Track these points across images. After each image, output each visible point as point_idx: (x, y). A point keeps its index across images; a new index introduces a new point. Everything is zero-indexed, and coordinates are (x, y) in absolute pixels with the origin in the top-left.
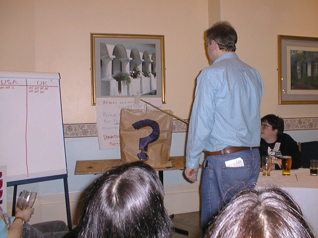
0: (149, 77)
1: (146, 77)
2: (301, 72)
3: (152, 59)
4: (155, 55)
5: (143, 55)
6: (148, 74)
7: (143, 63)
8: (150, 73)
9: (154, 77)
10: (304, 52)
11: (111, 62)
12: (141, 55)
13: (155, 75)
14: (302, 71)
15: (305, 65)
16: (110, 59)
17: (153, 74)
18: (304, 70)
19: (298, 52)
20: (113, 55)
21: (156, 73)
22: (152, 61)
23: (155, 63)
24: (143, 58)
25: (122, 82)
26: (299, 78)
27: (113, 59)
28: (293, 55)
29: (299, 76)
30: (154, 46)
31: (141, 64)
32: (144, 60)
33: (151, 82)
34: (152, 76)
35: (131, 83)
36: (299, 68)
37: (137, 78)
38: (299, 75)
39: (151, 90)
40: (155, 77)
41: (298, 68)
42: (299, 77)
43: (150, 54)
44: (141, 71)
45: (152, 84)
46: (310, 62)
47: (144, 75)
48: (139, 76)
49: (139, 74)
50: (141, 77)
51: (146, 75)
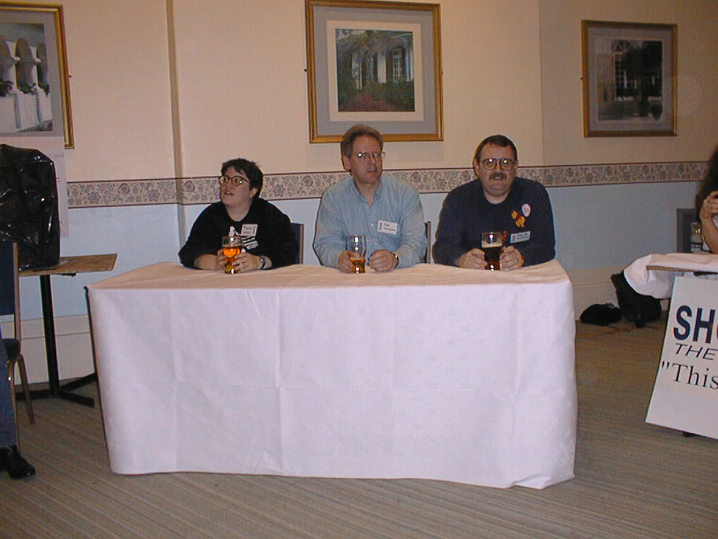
0: (33, 94)
1: (27, 95)
2: (363, 75)
3: (38, 57)
4: (44, 46)
5: (17, 47)
6: (32, 87)
7: (18, 65)
8: (34, 85)
9: (45, 94)
10: (369, 32)
12: (12, 47)
13: (47, 90)
15: (372, 60)
17: (42, 88)
18: (368, 71)
19: (353, 33)
21: (48, 86)
22: (38, 60)
23: (46, 64)
24: (18, 54)
26: (358, 88)
28: (343, 40)
30: (40, 27)
31: (14, 66)
32: (18, 59)
33: (38, 105)
34: (41, 91)
36: (358, 66)
37: (7, 95)
38: (357, 81)
39: (39, 119)
40: (47, 94)
41: (355, 65)
42: (357, 85)
43: (32, 45)
44: (14, 81)
45: (40, 108)
46: (383, 54)
47: (21, 90)
48: (10, 92)
49: (11, 88)
50: (16, 95)
51: (27, 90)
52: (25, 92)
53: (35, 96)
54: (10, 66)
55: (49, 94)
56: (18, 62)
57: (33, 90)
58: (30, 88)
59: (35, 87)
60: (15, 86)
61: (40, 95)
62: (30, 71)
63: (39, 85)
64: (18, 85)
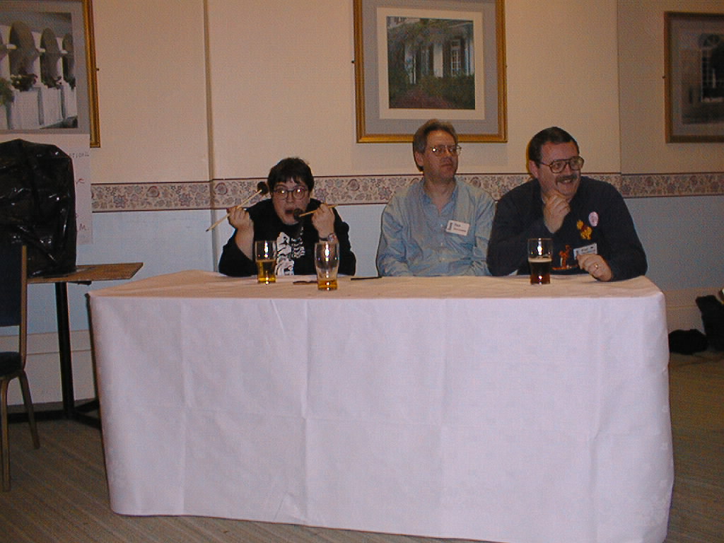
0: (58, 89)
1: (52, 89)
2: (417, 68)
3: (64, 48)
4: (71, 36)
5: (42, 38)
6: (56, 81)
7: (43, 57)
8: (60, 78)
9: (70, 88)
10: (424, 21)
12: (37, 37)
13: (72, 84)
14: (418, 65)
15: (427, 51)
17: (67, 81)
18: (423, 63)
19: (407, 22)
21: (74, 80)
22: (64, 52)
23: (73, 57)
24: (43, 45)
26: (411, 82)
28: (394, 29)
29: (412, 77)
30: (67, 17)
31: (39, 59)
32: (44, 51)
33: (63, 100)
34: (67, 86)
35: (15, 102)
36: (411, 57)
37: (31, 89)
38: (411, 75)
39: (64, 115)
40: (72, 88)
41: (408, 57)
42: (411, 79)
43: (58, 36)
44: (39, 75)
45: (65, 103)
46: (439, 45)
47: (45, 84)
48: (34, 86)
49: (35, 81)
50: (40, 88)
51: (52, 84)
52: (50, 87)
53: (60, 90)
54: (34, 58)
55: (75, 88)
56: (43, 53)
57: (58, 83)
58: (55, 82)
59: (60, 81)
60: (39, 80)
61: (65, 88)
62: (56, 61)
63: (65, 79)
64: (42, 78)
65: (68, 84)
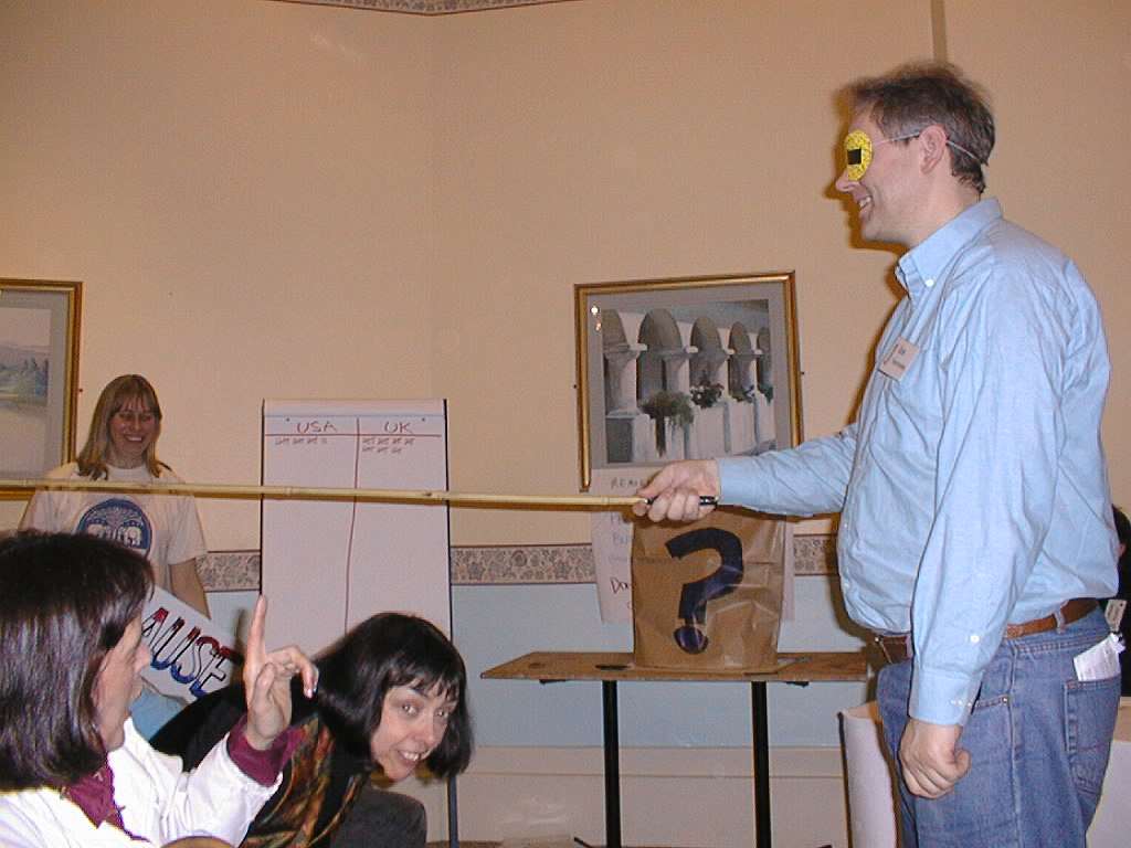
0: (750, 402)
1: (743, 403)
3: (758, 347)
4: (768, 330)
5: (731, 335)
6: (747, 392)
7: (731, 361)
8: (752, 388)
9: (766, 401)
11: (633, 364)
12: (725, 335)
13: (769, 395)
16: (633, 354)
17: (762, 392)
20: (639, 342)
21: (771, 389)
22: (759, 352)
23: (769, 357)
24: (731, 346)
25: (667, 420)
27: (639, 354)
30: (764, 305)
31: (726, 363)
32: (732, 352)
33: (756, 418)
34: (761, 397)
35: (695, 423)
37: (714, 405)
39: (757, 439)
40: (769, 401)
43: (753, 331)
44: (725, 384)
45: (760, 423)
47: (734, 397)
48: (719, 400)
49: (720, 393)
50: (726, 403)
51: (741, 396)
52: (739, 400)
53: (752, 404)
54: (721, 363)
55: (772, 401)
56: (731, 356)
57: (749, 395)
58: (745, 393)
59: (753, 392)
60: (725, 391)
61: (759, 401)
62: (748, 365)
63: (759, 389)
64: (730, 389)
65: (763, 395)
